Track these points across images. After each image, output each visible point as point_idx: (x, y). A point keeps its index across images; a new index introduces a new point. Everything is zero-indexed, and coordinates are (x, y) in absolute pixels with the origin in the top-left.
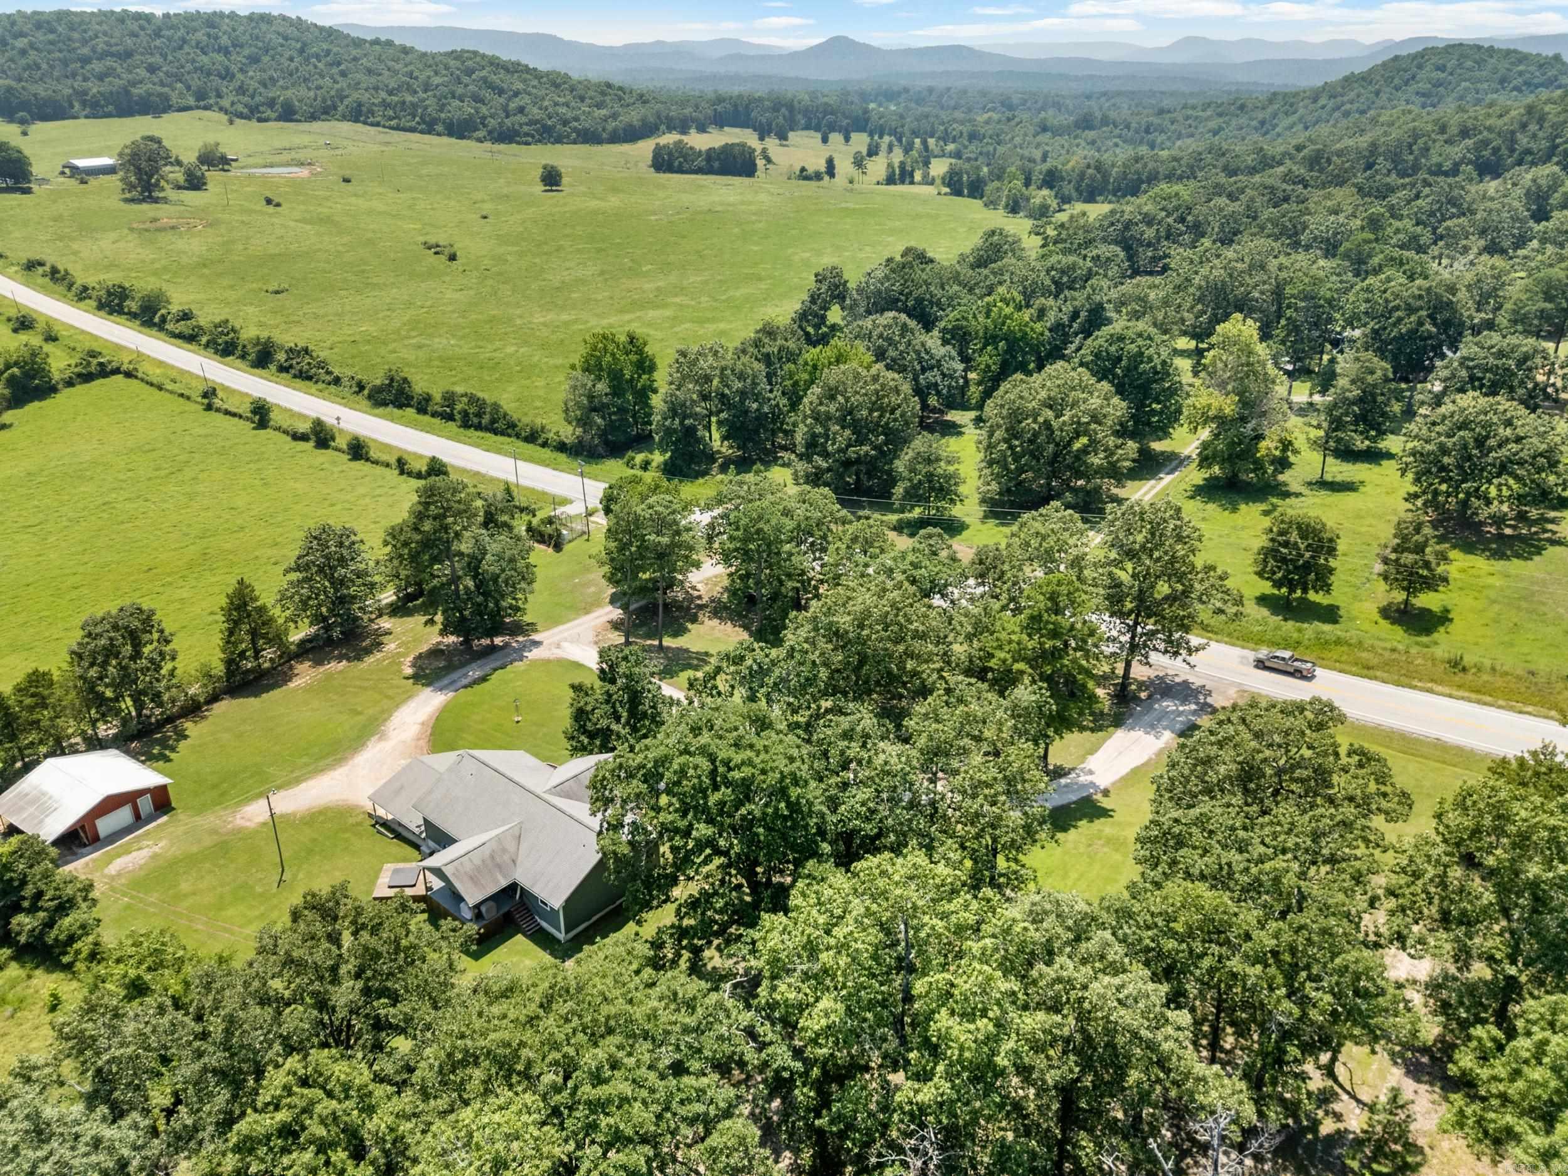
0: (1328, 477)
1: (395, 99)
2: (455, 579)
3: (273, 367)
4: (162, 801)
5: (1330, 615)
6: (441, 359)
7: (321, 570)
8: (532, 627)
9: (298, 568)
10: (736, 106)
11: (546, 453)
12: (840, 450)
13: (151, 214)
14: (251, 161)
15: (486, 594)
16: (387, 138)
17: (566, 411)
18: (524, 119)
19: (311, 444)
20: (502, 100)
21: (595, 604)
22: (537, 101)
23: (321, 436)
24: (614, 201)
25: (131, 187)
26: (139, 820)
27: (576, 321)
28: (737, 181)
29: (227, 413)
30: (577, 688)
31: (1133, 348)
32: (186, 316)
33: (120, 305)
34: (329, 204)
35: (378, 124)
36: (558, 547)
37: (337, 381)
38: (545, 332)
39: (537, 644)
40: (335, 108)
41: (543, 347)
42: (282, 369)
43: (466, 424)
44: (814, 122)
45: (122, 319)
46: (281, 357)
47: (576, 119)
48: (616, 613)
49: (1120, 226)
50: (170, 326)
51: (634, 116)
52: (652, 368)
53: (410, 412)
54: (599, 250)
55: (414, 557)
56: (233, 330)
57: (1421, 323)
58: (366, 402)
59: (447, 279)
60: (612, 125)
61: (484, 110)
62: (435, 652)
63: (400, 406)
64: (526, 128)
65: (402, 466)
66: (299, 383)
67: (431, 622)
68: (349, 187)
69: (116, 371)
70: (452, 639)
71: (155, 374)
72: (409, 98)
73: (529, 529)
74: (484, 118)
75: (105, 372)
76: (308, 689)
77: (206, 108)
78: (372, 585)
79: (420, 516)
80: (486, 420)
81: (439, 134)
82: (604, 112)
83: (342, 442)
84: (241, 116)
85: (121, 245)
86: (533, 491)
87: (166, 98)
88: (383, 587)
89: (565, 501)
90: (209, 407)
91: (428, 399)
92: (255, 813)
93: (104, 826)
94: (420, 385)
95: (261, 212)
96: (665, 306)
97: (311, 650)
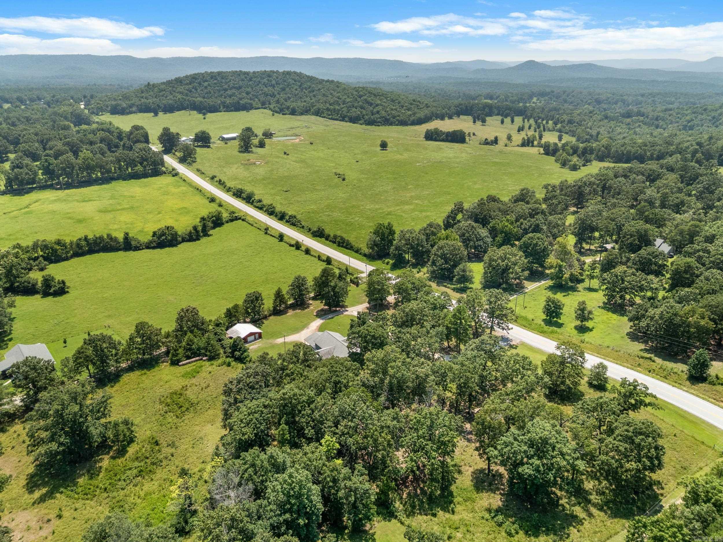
0: (591, 287)
1: (332, 107)
2: (329, 292)
3: (285, 221)
4: (260, 336)
5: (560, 325)
6: (335, 221)
7: (297, 287)
8: (347, 306)
9: (292, 286)
10: (466, 107)
11: (360, 256)
12: (440, 265)
13: (248, 158)
14: (280, 134)
15: (336, 297)
16: (328, 123)
17: (367, 245)
18: (379, 116)
19: (294, 248)
20: (371, 108)
21: (364, 302)
22: (384, 109)
23: (298, 246)
24: (406, 155)
25: (242, 147)
26: (255, 339)
27: (380, 209)
28: (456, 145)
29: (271, 235)
30: (352, 320)
31: (535, 242)
32: (260, 201)
33: (240, 195)
34: (304, 154)
35: (324, 117)
36: (357, 286)
37: (303, 227)
38: (369, 213)
39: (347, 311)
40: (310, 110)
41: (367, 218)
42: (287, 221)
43: (339, 246)
44: (501, 112)
45: (240, 200)
46: (287, 218)
47: (399, 116)
48: (368, 305)
49: (577, 187)
50: (255, 204)
51: (421, 114)
52: (394, 233)
53: (323, 239)
54: (395, 178)
55: (320, 286)
56: (274, 207)
57: (634, 240)
58: (311, 235)
59: (341, 188)
60: (412, 118)
61: (364, 112)
62: (322, 310)
63: (321, 237)
64: (379, 120)
65: (319, 258)
66: (292, 227)
67: (322, 302)
68: (312, 147)
69: (240, 219)
70: (327, 307)
71: (251, 220)
72: (337, 107)
73: (351, 280)
74: (364, 115)
75: (237, 219)
76: (291, 316)
77: (265, 108)
78: (309, 292)
79: (322, 276)
80: (345, 245)
81: (346, 122)
82: (410, 113)
83: (303, 248)
84: (277, 112)
85: (238, 170)
86: (354, 268)
87: (251, 104)
88: (311, 292)
89: (362, 272)
90: (266, 233)
91: (329, 236)
92: (280, 340)
93: (249, 339)
94: (327, 231)
95: (282, 157)
96: (411, 204)
97: (293, 307)
